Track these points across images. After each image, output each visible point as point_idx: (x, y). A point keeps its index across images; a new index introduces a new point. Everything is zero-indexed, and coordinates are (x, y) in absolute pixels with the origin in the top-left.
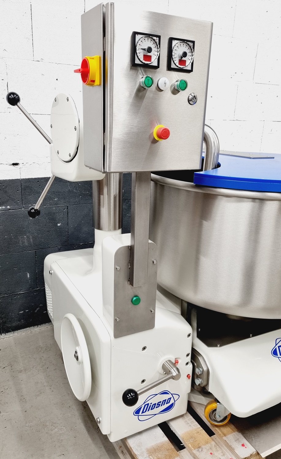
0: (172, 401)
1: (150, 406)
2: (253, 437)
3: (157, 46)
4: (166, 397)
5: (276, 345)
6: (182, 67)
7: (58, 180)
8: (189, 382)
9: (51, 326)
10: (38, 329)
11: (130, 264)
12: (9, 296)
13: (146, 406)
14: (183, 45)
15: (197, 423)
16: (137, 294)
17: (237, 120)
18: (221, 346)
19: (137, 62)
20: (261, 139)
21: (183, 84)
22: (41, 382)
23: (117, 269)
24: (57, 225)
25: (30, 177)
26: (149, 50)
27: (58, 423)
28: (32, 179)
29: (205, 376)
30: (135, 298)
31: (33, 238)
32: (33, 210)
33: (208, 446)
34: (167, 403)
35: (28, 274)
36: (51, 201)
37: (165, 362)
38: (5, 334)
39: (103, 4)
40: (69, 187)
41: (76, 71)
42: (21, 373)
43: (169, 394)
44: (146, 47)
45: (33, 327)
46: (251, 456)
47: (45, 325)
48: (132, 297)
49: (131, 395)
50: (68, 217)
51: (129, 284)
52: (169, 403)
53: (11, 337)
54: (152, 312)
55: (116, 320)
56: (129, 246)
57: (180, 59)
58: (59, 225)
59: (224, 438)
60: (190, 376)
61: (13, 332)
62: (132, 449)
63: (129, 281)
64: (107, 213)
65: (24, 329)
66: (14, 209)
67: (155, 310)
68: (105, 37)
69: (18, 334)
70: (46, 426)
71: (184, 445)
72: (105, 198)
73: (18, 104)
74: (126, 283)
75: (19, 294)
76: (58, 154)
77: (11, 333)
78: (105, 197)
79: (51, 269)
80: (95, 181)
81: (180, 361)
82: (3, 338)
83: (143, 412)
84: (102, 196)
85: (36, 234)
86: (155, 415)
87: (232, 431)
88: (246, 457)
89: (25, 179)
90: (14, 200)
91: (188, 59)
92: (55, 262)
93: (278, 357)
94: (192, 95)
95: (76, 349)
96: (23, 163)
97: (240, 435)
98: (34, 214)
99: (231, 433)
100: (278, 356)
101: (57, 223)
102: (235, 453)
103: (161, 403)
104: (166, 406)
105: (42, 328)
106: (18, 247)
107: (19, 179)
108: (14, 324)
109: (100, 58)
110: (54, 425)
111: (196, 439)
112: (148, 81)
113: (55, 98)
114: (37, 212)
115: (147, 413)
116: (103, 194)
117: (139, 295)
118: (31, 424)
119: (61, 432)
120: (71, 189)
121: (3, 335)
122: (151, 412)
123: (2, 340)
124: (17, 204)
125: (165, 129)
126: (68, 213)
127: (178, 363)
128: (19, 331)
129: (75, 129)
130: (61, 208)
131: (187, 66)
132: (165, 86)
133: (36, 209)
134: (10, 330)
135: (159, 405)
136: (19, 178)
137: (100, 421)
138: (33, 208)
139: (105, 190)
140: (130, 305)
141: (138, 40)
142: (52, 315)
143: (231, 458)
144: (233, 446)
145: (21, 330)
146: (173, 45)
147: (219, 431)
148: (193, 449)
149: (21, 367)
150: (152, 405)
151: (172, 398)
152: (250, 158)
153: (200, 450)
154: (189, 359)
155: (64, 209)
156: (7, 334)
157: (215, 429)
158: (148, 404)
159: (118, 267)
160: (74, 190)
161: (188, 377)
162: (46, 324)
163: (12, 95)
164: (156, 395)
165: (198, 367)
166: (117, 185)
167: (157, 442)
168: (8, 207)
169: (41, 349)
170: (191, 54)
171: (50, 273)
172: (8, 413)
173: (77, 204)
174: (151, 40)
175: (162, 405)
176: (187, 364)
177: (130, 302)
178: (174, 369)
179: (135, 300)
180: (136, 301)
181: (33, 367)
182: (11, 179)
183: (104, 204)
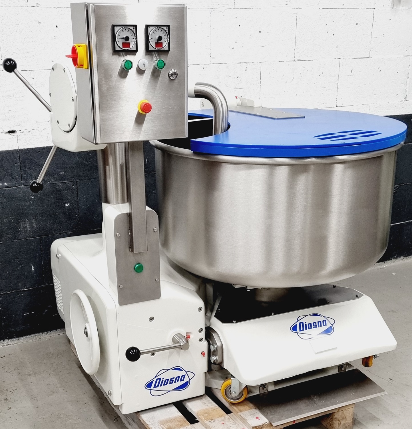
0: (186, 379)
1: (163, 381)
2: (269, 411)
3: (134, 34)
4: (180, 373)
5: (297, 321)
6: (159, 48)
7: (60, 151)
8: (205, 360)
9: (63, 333)
10: (48, 336)
11: (130, 231)
12: (11, 293)
13: (158, 380)
14: (159, 30)
15: (215, 403)
16: (139, 262)
17: (299, 60)
18: (236, 322)
19: (117, 49)
20: (337, 84)
21: (161, 64)
22: (54, 384)
23: (117, 235)
24: (65, 205)
25: (30, 147)
26: (127, 38)
27: (72, 416)
28: (32, 149)
29: (219, 352)
30: (137, 266)
31: (36, 221)
32: (35, 184)
33: (221, 419)
34: (181, 381)
35: (32, 266)
36: (56, 176)
37: (175, 335)
38: (9, 340)
39: (86, 3)
40: (77, 158)
41: (67, 56)
42: (30, 377)
43: (182, 371)
44: (124, 36)
45: (41, 333)
46: (262, 425)
47: (56, 332)
48: (135, 265)
49: (133, 351)
50: (77, 195)
51: (130, 251)
52: (183, 380)
53: (16, 344)
54: (157, 281)
55: (120, 287)
56: (127, 214)
57: (157, 42)
58: (67, 205)
59: (240, 413)
60: (205, 354)
61: (18, 338)
62: (145, 421)
63: (130, 248)
64: (114, 184)
65: (31, 336)
66: (12, 186)
67: (159, 280)
68: (89, 29)
69: (23, 341)
70: (60, 418)
71: (198, 420)
72: (111, 169)
73: (15, 70)
74: (128, 250)
75: (23, 291)
76: (58, 124)
77: (15, 339)
78: (110, 167)
79: (59, 252)
80: (99, 150)
81: (192, 336)
82: (6, 344)
83: (155, 387)
84: (107, 167)
85: (39, 217)
86: (169, 391)
87: (249, 409)
88: (257, 425)
89: (24, 149)
90: (12, 176)
91: (165, 41)
92: (63, 244)
93: (297, 333)
94: (172, 71)
95: (86, 326)
96: (21, 131)
97: (256, 412)
98: (37, 189)
99: (248, 410)
100: (297, 331)
101: (65, 203)
102: (247, 423)
103: (174, 380)
104: (180, 383)
105: (53, 335)
106: (19, 233)
107: (17, 150)
108: (18, 329)
109: (86, 46)
110: (68, 417)
111: (211, 414)
112: (128, 65)
113: (53, 67)
114: (40, 187)
115: (159, 388)
116: (108, 165)
117: (141, 263)
118: (44, 416)
119: (76, 422)
120: (80, 160)
121: (5, 341)
122: (163, 388)
123: (5, 346)
124: (16, 180)
125: (147, 104)
126: (77, 190)
127: (189, 337)
128: (25, 337)
129: (73, 100)
130: (69, 184)
131: (164, 47)
132: (144, 67)
133: (38, 183)
134: (14, 336)
135: (172, 381)
136: (17, 148)
137: (111, 393)
138: (35, 182)
139: (111, 160)
140: (134, 273)
141: (117, 31)
142: (62, 311)
143: (243, 428)
144: (246, 418)
145: (27, 336)
146: (149, 31)
147: (236, 409)
148: (205, 420)
149: (30, 371)
150: (164, 380)
151: (186, 376)
152: (275, 119)
153: (212, 421)
154: (203, 335)
155: (73, 186)
156: (10, 340)
157: (233, 407)
158: (160, 379)
159: (118, 234)
160: (84, 161)
161: (202, 354)
162: (57, 330)
163: (8, 62)
164: (169, 370)
165: (213, 345)
166: (123, 154)
167: (170, 417)
168: (6, 184)
169: (52, 355)
170: (167, 36)
171: (57, 257)
172: (18, 409)
173: (88, 179)
174: (128, 30)
175: (175, 382)
176: (201, 340)
177: (133, 269)
178: (183, 339)
179: (138, 267)
180: (139, 269)
181: (44, 371)
182: (7, 149)
183: (110, 175)
